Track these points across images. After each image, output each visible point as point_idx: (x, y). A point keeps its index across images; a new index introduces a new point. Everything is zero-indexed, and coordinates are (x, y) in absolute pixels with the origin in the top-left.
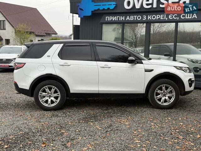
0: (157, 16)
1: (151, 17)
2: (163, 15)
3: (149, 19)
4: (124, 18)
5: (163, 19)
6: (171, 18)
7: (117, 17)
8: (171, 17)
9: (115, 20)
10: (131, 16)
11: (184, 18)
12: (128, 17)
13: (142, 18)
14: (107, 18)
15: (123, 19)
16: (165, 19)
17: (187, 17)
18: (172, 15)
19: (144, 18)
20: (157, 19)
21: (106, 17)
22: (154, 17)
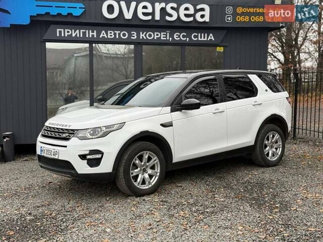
0: (156, 33)
1: (145, 35)
2: (165, 33)
3: (141, 38)
4: (95, 34)
5: (165, 39)
6: (177, 38)
7: (81, 31)
8: (177, 36)
9: (78, 36)
10: (109, 32)
11: (197, 39)
12: (103, 32)
13: (130, 35)
14: (60, 32)
15: (93, 35)
16: (168, 39)
17: (201, 38)
18: (179, 34)
19: (134, 37)
20: (155, 38)
21: (58, 30)
22: (150, 36)
